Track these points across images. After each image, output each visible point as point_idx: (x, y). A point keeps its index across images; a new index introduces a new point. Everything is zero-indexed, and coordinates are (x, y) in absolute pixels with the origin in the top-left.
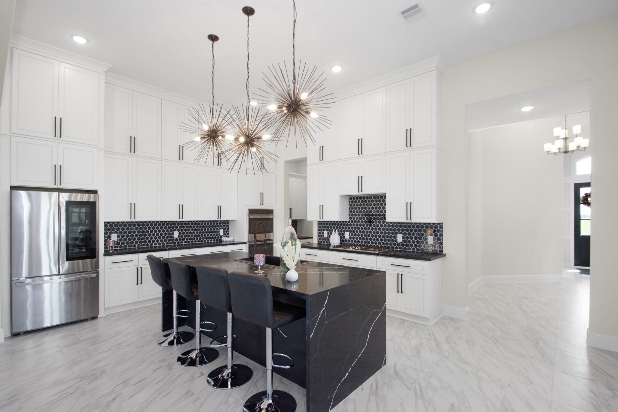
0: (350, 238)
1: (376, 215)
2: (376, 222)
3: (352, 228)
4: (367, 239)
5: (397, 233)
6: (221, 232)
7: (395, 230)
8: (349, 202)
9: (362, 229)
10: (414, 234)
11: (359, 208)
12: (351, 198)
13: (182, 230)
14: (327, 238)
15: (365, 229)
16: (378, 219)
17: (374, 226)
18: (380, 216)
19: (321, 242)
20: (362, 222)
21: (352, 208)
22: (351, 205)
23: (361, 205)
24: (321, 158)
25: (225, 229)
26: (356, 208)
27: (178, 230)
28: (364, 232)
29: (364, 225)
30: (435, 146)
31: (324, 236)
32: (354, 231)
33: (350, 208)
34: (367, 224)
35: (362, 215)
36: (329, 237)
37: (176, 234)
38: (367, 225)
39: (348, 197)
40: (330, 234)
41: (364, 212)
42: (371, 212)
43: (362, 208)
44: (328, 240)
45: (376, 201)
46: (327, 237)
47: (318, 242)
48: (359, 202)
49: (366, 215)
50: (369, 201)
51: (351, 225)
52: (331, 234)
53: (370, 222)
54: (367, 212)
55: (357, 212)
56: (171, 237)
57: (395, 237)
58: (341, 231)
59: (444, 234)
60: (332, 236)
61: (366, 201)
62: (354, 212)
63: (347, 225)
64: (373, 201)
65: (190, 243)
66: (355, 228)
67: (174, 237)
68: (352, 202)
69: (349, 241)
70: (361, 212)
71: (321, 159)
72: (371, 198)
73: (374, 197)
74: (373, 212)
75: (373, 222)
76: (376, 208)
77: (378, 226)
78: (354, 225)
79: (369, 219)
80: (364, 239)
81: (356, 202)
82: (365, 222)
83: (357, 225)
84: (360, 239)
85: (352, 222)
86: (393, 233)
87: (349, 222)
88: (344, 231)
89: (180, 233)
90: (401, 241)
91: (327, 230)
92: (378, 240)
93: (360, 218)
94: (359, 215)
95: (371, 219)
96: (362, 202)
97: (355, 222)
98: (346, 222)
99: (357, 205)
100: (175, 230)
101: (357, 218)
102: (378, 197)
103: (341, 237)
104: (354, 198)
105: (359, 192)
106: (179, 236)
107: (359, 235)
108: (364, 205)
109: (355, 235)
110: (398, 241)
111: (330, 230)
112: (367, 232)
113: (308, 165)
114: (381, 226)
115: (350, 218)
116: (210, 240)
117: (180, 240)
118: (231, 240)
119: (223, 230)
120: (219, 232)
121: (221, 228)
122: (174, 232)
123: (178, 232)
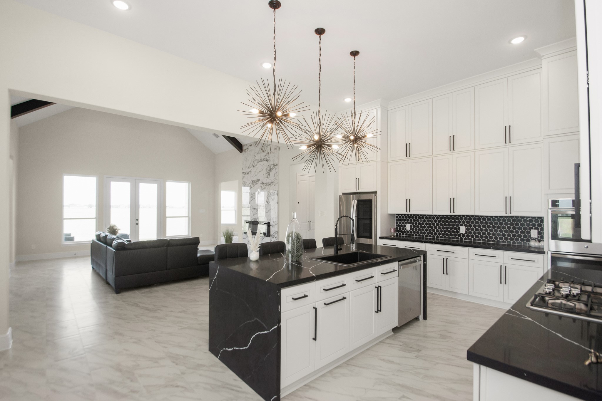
6: (534, 233)
13: (470, 226)
27: (466, 226)
37: (463, 230)
56: (457, 232)
67: (461, 233)
89: (467, 229)
100: (462, 225)
106: (466, 232)
116: (513, 243)
117: (468, 236)
118: (539, 246)
119: (538, 230)
120: (529, 233)
121: (534, 228)
122: (461, 227)
123: (466, 227)
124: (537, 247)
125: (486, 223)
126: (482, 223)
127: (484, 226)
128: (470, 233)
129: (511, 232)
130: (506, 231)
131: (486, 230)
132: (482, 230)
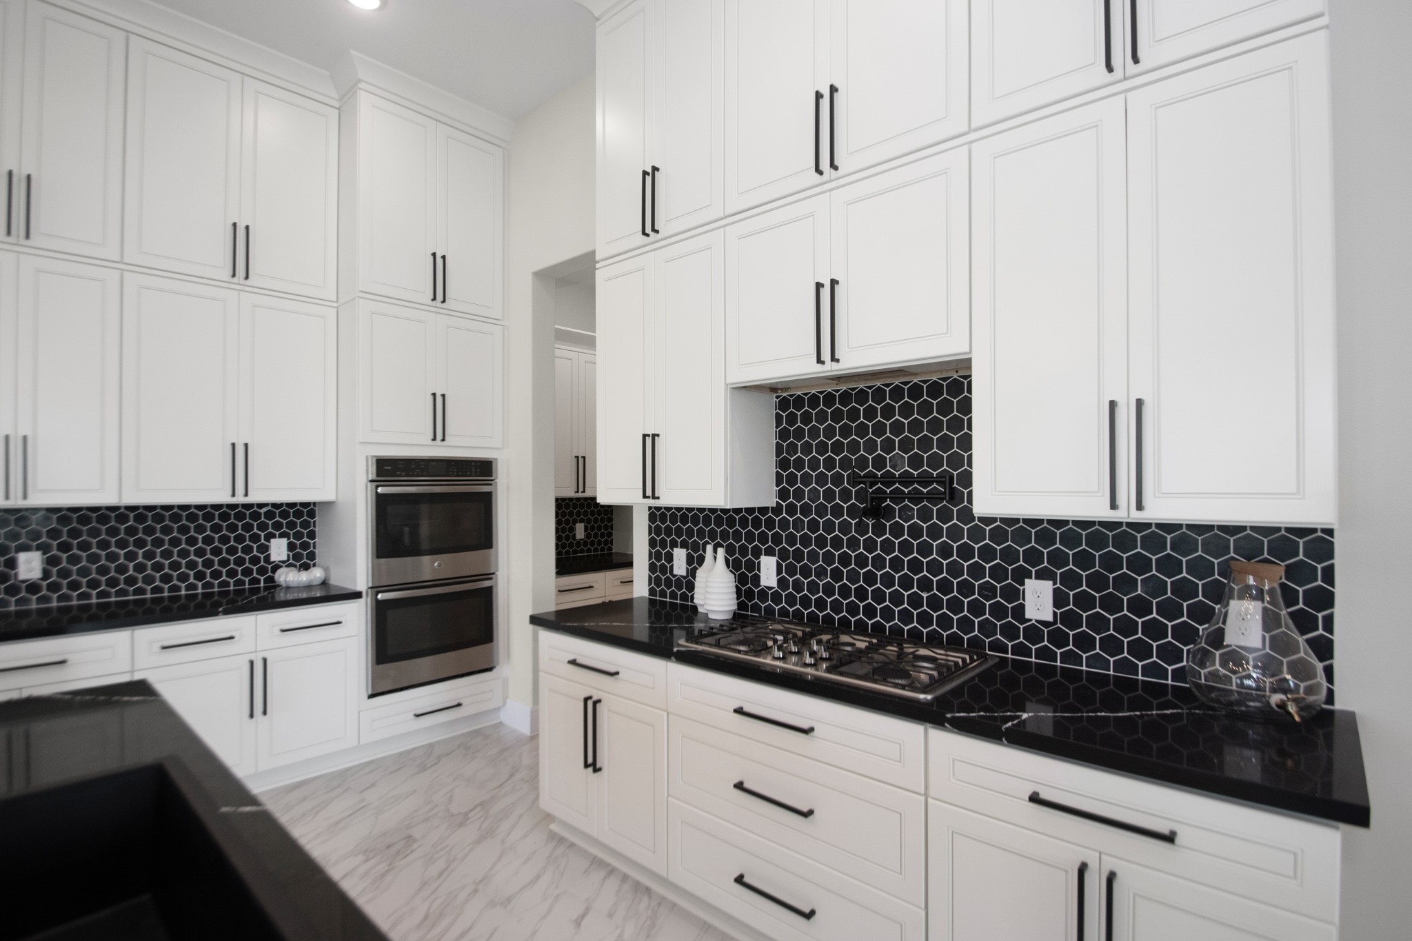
0: (782, 582)
1: (906, 479)
2: (905, 514)
3: (791, 540)
4: (861, 593)
5: (1021, 576)
6: (279, 549)
7: (1010, 556)
8: (778, 419)
9: (837, 543)
10: (1126, 583)
11: (822, 448)
12: (783, 404)
13: (64, 547)
14: (684, 577)
15: (853, 543)
16: (916, 498)
17: (897, 530)
18: (925, 484)
19: (663, 594)
20: (837, 511)
21: (792, 448)
22: (783, 435)
23: (830, 432)
24: (649, 226)
25: (298, 536)
26: (807, 449)
27: (44, 548)
28: (845, 559)
29: (845, 528)
30: (1324, 21)
31: (672, 567)
32: (798, 555)
33: (779, 449)
34: (861, 520)
35: (837, 480)
36: (692, 573)
38: (861, 529)
39: (773, 399)
40: (695, 561)
41: (845, 463)
42: (879, 462)
43: (838, 448)
44: (691, 587)
45: (906, 410)
46: (684, 574)
47: (652, 592)
48: (822, 417)
49: (854, 480)
50: (870, 413)
51: (784, 524)
52: (701, 560)
53: (876, 510)
54: (862, 463)
55: (814, 464)
57: (1014, 594)
58: (743, 550)
59: (1340, 590)
60: (701, 573)
61: (853, 415)
62: (799, 464)
63: (770, 524)
64: (888, 412)
65: (113, 599)
66: (806, 541)
67: (20, 578)
68: (792, 419)
69: (776, 597)
70: (830, 464)
71: (648, 230)
72: (879, 394)
73: (897, 392)
74: (893, 467)
75: (889, 512)
76: (906, 445)
77: (915, 531)
78: (798, 524)
79: (872, 499)
80: (845, 592)
81: (806, 418)
82: (852, 511)
83: (813, 526)
84: (829, 590)
85: (791, 510)
86: (997, 573)
87: (777, 510)
88: (757, 553)
89: (51, 561)
90: (1050, 618)
91: (684, 545)
92: (915, 601)
93: (829, 495)
94: (821, 479)
95: (879, 497)
96: (837, 416)
97: (806, 510)
98: (763, 510)
99: (814, 433)
100: (25, 549)
101: (814, 494)
102: (915, 391)
103: (741, 580)
104: (799, 401)
105: (820, 361)
106: (46, 574)
107: (821, 573)
108: (845, 431)
109: (806, 572)
110: (1028, 616)
111: (695, 547)
112: (861, 561)
113: (598, 266)
114: (935, 532)
115: (783, 494)
116: (220, 585)
117: (54, 587)
118: (311, 581)
119: (288, 540)
120: (264, 549)
121: (277, 533)
122: (22, 557)
123: (44, 553)
124: (306, 585)
125: (131, 531)
126: (113, 532)
127: (122, 544)
128: (64, 574)
129: (216, 552)
130: (199, 552)
131: (131, 556)
132: (112, 557)
